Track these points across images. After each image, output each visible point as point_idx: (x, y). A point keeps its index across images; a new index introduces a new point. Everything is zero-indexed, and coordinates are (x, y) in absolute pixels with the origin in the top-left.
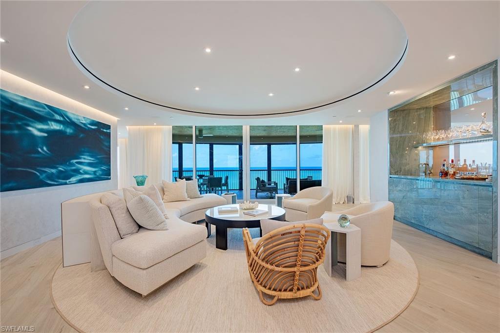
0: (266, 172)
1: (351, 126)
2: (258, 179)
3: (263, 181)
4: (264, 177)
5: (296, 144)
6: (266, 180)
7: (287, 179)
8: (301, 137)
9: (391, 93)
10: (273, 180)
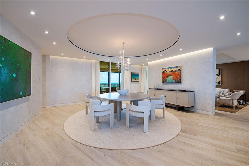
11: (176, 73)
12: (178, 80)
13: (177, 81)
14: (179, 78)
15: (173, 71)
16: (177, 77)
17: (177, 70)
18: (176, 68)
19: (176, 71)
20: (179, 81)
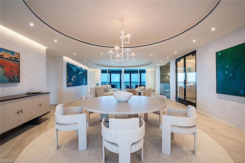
0: (129, 83)
1: (154, 69)
2: (126, 85)
3: (128, 86)
4: (129, 85)
5: (138, 73)
6: (129, 86)
7: (136, 85)
8: (139, 71)
9: (156, 65)
10: (132, 86)
11: (10, 63)
12: (14, 77)
13: (12, 79)
14: (16, 74)
15: (4, 57)
16: (11, 72)
17: (13, 59)
18: (10, 54)
19: (11, 59)
20: (16, 79)
